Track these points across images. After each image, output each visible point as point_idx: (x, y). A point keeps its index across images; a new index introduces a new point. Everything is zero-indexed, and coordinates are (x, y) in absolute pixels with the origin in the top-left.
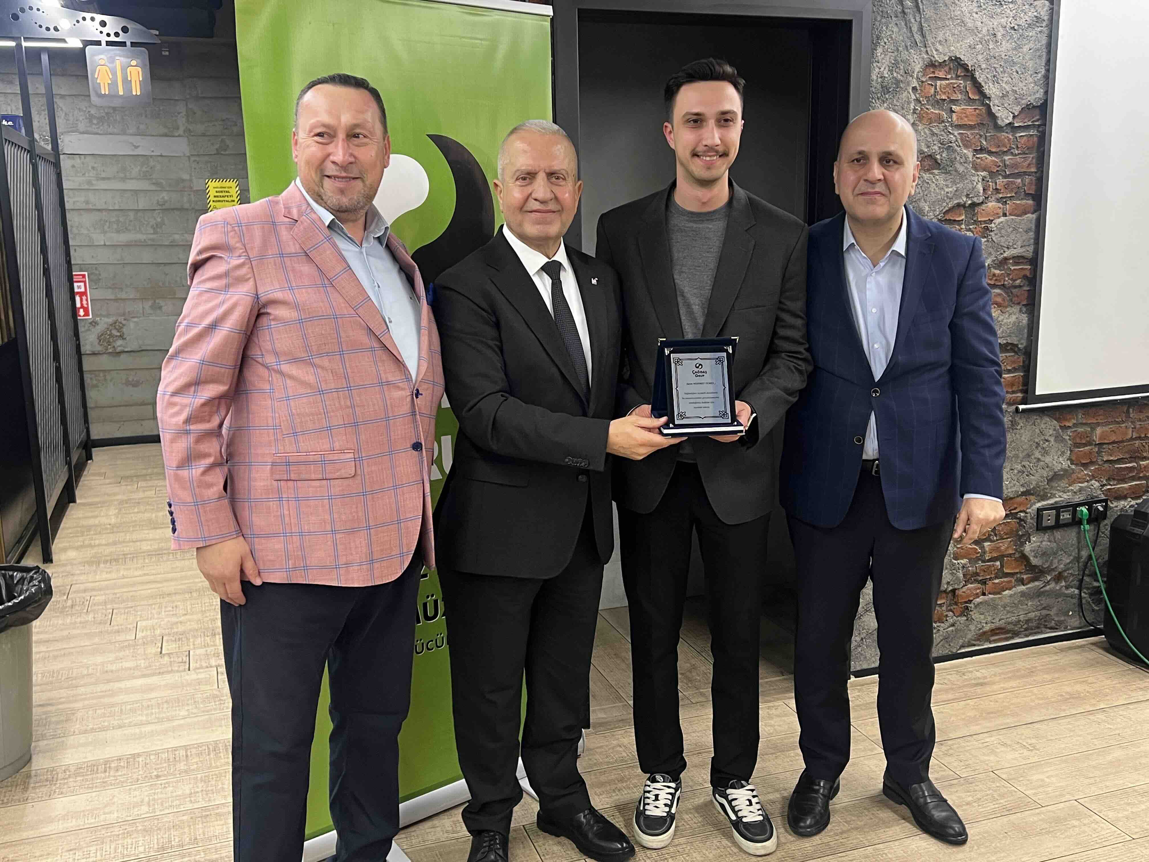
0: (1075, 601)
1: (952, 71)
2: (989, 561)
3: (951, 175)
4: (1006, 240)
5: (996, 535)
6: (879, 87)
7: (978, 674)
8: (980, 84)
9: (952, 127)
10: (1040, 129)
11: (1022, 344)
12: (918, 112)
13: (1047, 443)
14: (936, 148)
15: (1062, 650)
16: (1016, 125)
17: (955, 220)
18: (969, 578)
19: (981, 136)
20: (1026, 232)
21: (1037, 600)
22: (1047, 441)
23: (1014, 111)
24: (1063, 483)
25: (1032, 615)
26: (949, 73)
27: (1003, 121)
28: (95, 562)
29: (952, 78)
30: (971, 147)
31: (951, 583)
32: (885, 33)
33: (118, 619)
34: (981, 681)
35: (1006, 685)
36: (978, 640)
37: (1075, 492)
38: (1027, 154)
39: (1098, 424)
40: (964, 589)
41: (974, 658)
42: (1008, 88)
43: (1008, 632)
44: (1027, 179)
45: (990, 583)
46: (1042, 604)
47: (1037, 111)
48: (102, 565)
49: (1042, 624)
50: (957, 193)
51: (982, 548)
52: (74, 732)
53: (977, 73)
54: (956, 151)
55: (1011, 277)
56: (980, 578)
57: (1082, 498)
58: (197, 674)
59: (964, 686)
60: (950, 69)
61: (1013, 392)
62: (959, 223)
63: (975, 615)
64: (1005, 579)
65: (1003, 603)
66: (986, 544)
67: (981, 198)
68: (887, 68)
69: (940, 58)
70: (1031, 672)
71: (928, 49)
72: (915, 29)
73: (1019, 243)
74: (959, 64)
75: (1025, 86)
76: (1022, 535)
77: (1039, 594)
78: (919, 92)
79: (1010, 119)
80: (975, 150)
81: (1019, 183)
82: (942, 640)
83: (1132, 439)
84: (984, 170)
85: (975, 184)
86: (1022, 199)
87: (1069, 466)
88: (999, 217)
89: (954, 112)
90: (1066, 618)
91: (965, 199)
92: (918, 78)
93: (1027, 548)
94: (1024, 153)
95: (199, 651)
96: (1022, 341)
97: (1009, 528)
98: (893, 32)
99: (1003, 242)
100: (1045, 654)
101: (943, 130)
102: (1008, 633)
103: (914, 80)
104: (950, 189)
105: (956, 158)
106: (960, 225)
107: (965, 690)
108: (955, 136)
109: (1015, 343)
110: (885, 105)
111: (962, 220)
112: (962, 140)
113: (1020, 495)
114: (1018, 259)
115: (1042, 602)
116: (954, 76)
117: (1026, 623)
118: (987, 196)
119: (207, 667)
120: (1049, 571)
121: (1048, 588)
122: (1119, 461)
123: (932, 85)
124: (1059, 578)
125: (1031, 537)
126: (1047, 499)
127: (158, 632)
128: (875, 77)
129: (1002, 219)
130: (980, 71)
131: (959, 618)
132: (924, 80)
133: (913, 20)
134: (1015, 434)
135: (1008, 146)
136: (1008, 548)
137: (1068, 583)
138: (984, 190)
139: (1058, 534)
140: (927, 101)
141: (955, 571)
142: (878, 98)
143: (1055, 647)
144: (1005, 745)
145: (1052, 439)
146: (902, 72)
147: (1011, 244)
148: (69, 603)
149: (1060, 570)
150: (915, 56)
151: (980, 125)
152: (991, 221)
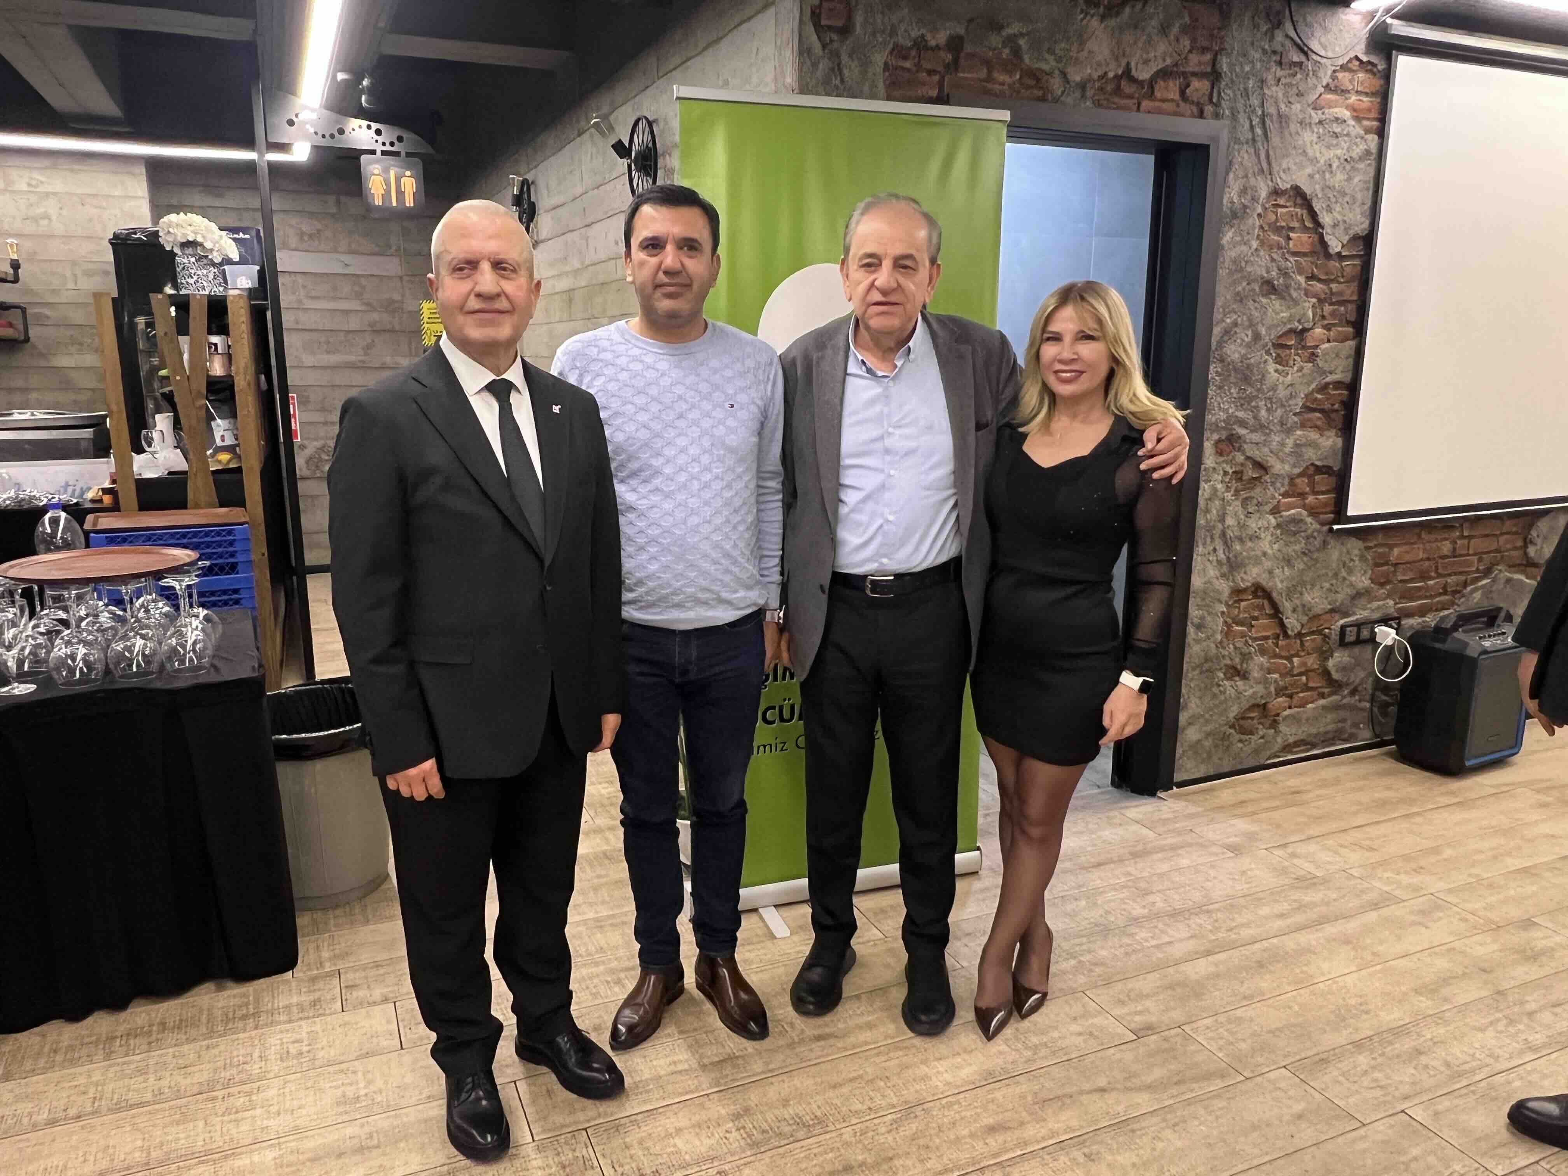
0: (1365, 714)
1: (1292, 200)
2: (1297, 675)
3: (1286, 300)
4: (1330, 366)
5: (1304, 651)
6: (1229, 212)
7: (1289, 783)
8: (1316, 212)
9: (1289, 254)
11: (1337, 467)
12: (1261, 238)
13: (1352, 563)
14: (1274, 273)
15: (1357, 760)
16: (1344, 254)
17: (1287, 345)
18: (1280, 691)
19: (1313, 264)
20: (1346, 358)
21: (1334, 713)
22: (1353, 560)
23: (1343, 241)
24: (1363, 601)
25: (1329, 727)
26: (1287, 201)
27: (1333, 249)
29: (1291, 206)
30: (1304, 274)
31: (1264, 696)
32: (1237, 159)
34: (1298, 789)
35: (1320, 793)
36: (1283, 751)
37: (1373, 610)
38: (1351, 282)
39: (1396, 545)
40: (1274, 703)
41: (1281, 768)
42: (1339, 218)
44: (1351, 307)
45: (1296, 697)
46: (1338, 717)
47: (1363, 241)
49: (1337, 736)
50: (1290, 320)
51: (1292, 662)
53: (1314, 202)
54: (1291, 277)
55: (1330, 401)
56: (1288, 692)
57: (1378, 616)
59: (1281, 794)
60: (1291, 197)
61: (1326, 513)
62: (1289, 347)
63: (1282, 728)
64: (1309, 693)
65: (1306, 716)
66: (1296, 660)
67: (1310, 324)
68: (1237, 194)
69: (1284, 186)
70: (1337, 781)
71: (1273, 176)
72: (1263, 156)
73: (1340, 369)
74: (1299, 193)
75: (1353, 217)
76: (1326, 651)
77: (1336, 707)
78: (1263, 218)
79: (1340, 248)
80: (1308, 278)
81: (1343, 311)
82: (1251, 752)
83: (1422, 560)
84: (1313, 297)
85: (1306, 310)
86: (1345, 327)
87: (1369, 585)
88: (1324, 343)
89: (1292, 239)
90: (1358, 730)
91: (1296, 324)
92: (1263, 205)
93: (1331, 663)
94: (1348, 282)
96: (1338, 464)
97: (1315, 644)
98: (1243, 158)
99: (1326, 368)
100: (1343, 763)
101: (1281, 256)
102: (1309, 745)
103: (1259, 206)
104: (1285, 315)
105: (1291, 284)
106: (1290, 350)
107: (1284, 798)
108: (1291, 263)
109: (1331, 465)
110: (1233, 230)
111: (1292, 345)
112: (1296, 266)
113: (1327, 613)
114: (1338, 384)
115: (1339, 715)
116: (1293, 204)
117: (1324, 735)
118: (1315, 322)
120: (1347, 685)
121: (1344, 701)
122: (1411, 580)
123: (1274, 212)
124: (1353, 692)
125: (1334, 653)
126: (1350, 617)
128: (1226, 202)
129: (1327, 345)
130: (1317, 200)
131: (1268, 731)
132: (1268, 206)
133: (1261, 148)
134: (1326, 553)
135: (1335, 274)
136: (1313, 663)
137: (1361, 698)
138: (1313, 316)
139: (1357, 650)
140: (1269, 228)
141: (1267, 686)
142: (1227, 223)
144: (1344, 846)
145: (1357, 559)
146: (1249, 197)
147: (1333, 369)
149: (1356, 684)
150: (1262, 183)
151: (1313, 253)
152: (1317, 347)
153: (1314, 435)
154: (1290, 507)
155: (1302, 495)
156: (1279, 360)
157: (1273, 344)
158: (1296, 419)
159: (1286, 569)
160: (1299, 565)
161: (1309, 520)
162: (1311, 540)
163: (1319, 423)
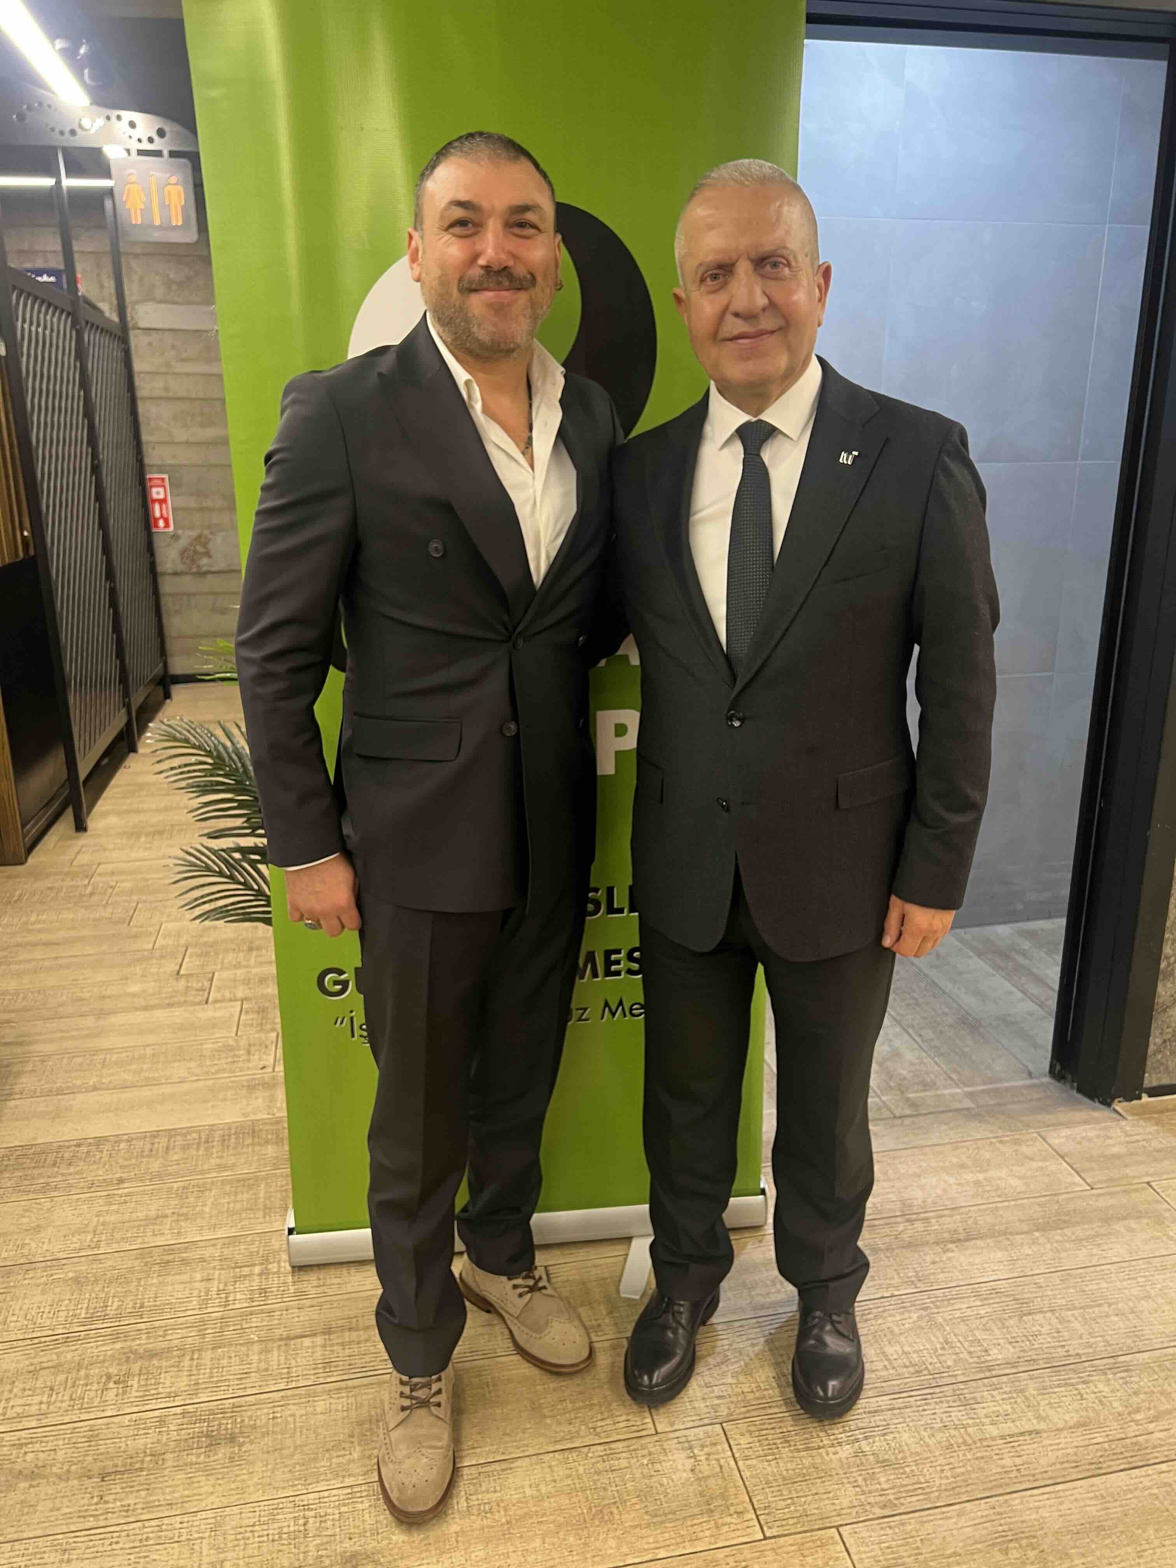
28: (134, 834)
33: (140, 918)
48: (143, 839)
52: (35, 1093)
58: (215, 1010)
95: (226, 974)
119: (231, 1000)
127: (182, 941)
148: (89, 889)
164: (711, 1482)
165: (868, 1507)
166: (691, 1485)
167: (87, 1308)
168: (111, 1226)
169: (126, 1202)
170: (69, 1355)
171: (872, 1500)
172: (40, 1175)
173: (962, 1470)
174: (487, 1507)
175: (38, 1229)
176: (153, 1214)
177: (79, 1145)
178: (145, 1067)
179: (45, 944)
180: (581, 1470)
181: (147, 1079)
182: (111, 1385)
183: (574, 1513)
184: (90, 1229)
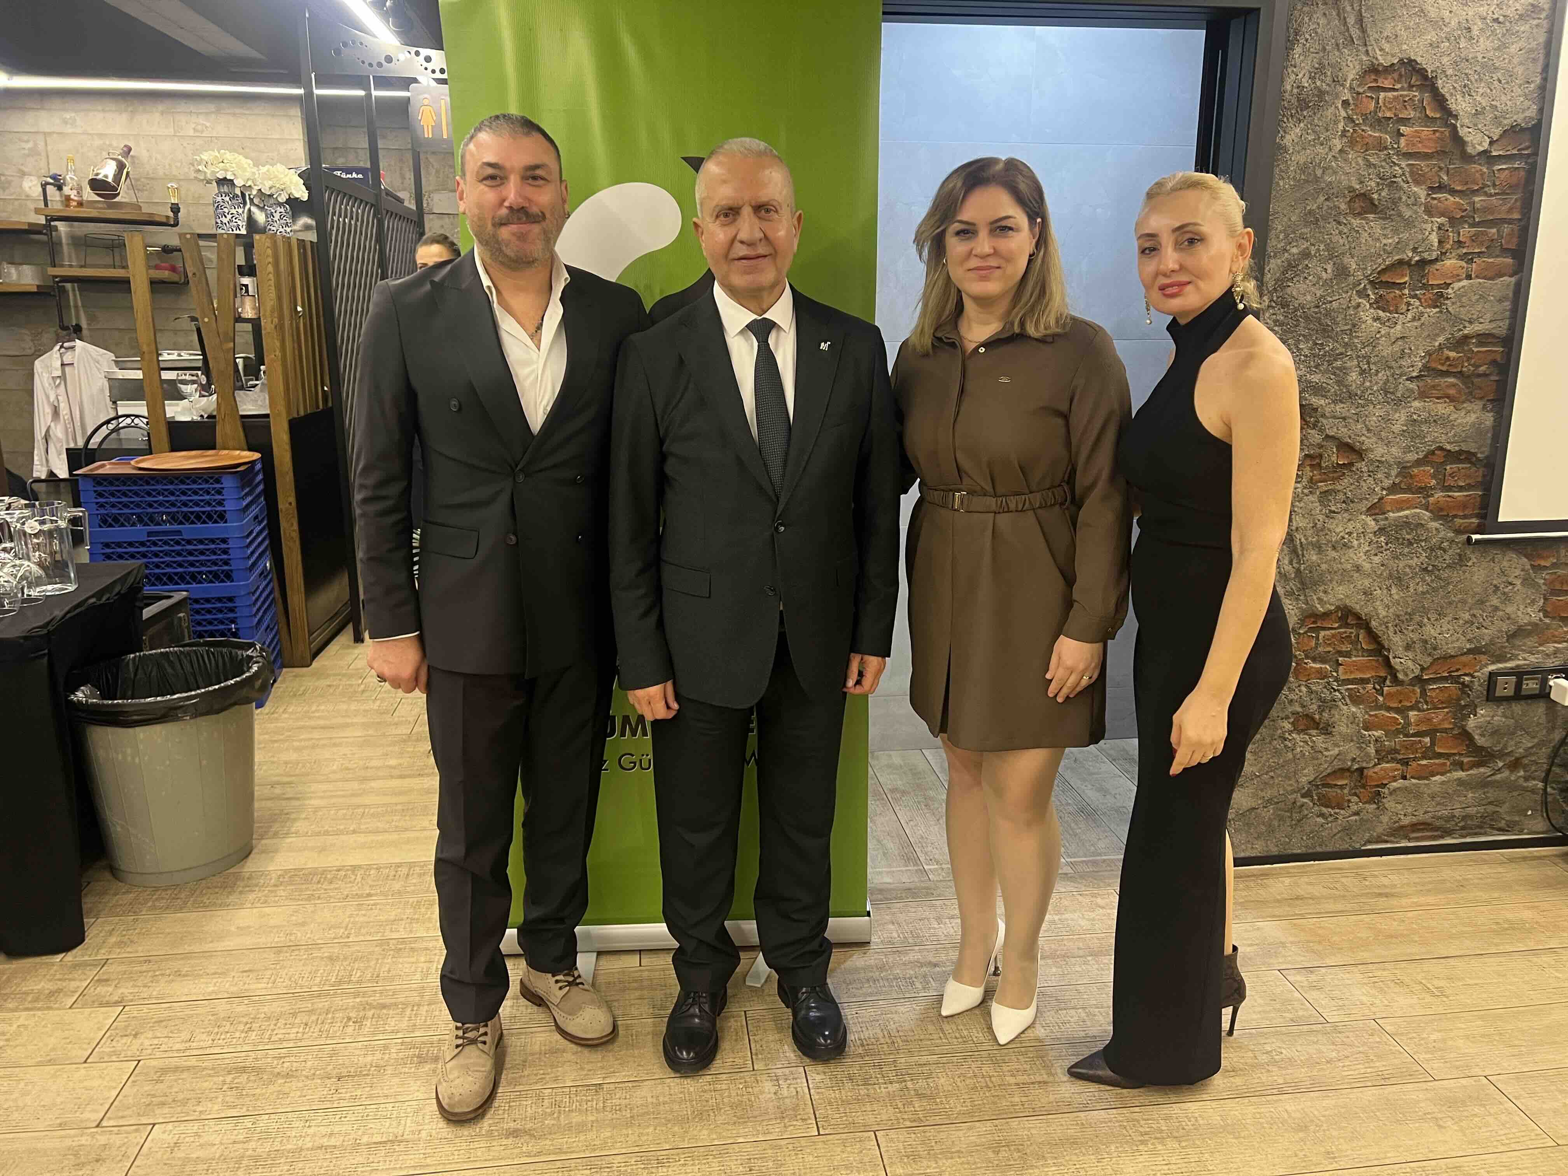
0: (1538, 798)
1: (1404, 79)
2: (1413, 735)
3: (1392, 221)
4: (1468, 312)
5: (1427, 703)
6: (1294, 101)
7: (1385, 881)
8: (1443, 96)
9: (1398, 155)
10: (1529, 161)
11: (1481, 453)
12: (1349, 134)
13: (1510, 587)
14: (1373, 184)
15: (1512, 860)
16: (1494, 154)
17: (1394, 283)
18: (1383, 755)
19: (1441, 169)
20: (1500, 301)
21: (1480, 792)
22: (1510, 584)
23: (1491, 135)
24: (1530, 642)
25: (1472, 811)
26: (1399, 82)
27: (1475, 148)
29: (1402, 89)
30: (1424, 183)
31: (1358, 759)
32: (1308, 27)
33: (402, 711)
34: (1387, 890)
35: (1422, 900)
36: (1393, 835)
37: (1547, 655)
38: (1508, 194)
40: (1377, 769)
41: (1384, 858)
42: (1485, 103)
43: (1437, 829)
44: (1506, 229)
45: (1413, 764)
46: (1487, 798)
47: (1527, 136)
49: (1487, 822)
50: (1399, 246)
51: (1406, 718)
53: (1440, 82)
54: (1401, 188)
55: (1473, 361)
56: (1401, 757)
57: (1557, 663)
59: (1362, 895)
60: (1401, 75)
61: (1465, 517)
62: (1401, 286)
63: (1389, 803)
64: (1437, 761)
65: (1430, 792)
66: (1411, 713)
67: (1435, 253)
68: (1307, 75)
69: (1384, 61)
70: (1461, 886)
71: (1370, 48)
72: (1351, 20)
73: (1488, 316)
74: (1414, 69)
75: (1510, 100)
76: (1465, 706)
77: (1484, 784)
78: (1352, 107)
79: (1486, 145)
80: (1431, 188)
81: (1494, 234)
82: (1339, 832)
84: (1442, 215)
85: (1427, 233)
86: (1497, 256)
87: (1541, 620)
88: (1460, 280)
89: (1403, 135)
90: (1522, 818)
91: (1410, 254)
92: (1351, 88)
93: (1472, 723)
94: (1503, 193)
96: (1483, 449)
97: (1446, 695)
98: (1318, 24)
99: (1464, 314)
100: (1485, 862)
101: (1385, 160)
102: (1437, 831)
103: (1346, 91)
104: (1390, 241)
105: (1400, 198)
106: (1401, 290)
107: (1362, 900)
108: (1401, 168)
109: (1473, 450)
110: (1302, 125)
111: (1405, 283)
112: (1412, 173)
113: (1465, 653)
114: (1483, 338)
115: (1488, 795)
116: (1406, 85)
117: (1462, 820)
118: (1444, 251)
120: (1502, 755)
121: (1498, 777)
123: (1372, 98)
124: (1515, 765)
125: (1478, 710)
126: (1506, 661)
128: (1289, 88)
129: (1465, 283)
130: (1444, 79)
131: (1367, 805)
132: (1361, 90)
133: (1349, 8)
134: (1464, 572)
135: (1480, 182)
136: (1443, 720)
137: (1528, 774)
138: (1440, 242)
139: (1517, 708)
140: (1363, 120)
141: (1364, 746)
142: (1292, 116)
143: (1502, 855)
144: (1400, 983)
145: (1518, 582)
146: (1329, 80)
147: (1475, 317)
149: (1517, 755)
150: (1350, 58)
151: (1441, 153)
152: (1448, 285)
153: (1443, 408)
154: (1400, 506)
155: (1424, 491)
156: (1380, 304)
157: (1371, 282)
158: (1413, 386)
159: (1394, 591)
160: (1417, 586)
161: (1434, 525)
162: (1439, 552)
163: (1452, 392)
164: (787, 1101)
165: (901, 1121)
166: (772, 1101)
167: (337, 975)
168: (359, 925)
169: (371, 909)
170: (322, 1004)
171: (906, 1117)
172: (307, 889)
173: (980, 1102)
174: (618, 1108)
175: (303, 924)
176: (392, 918)
177: (339, 870)
178: (395, 818)
179: (322, 728)
180: (692, 1089)
181: (397, 827)
182: (351, 1023)
183: (681, 1113)
184: (344, 925)
